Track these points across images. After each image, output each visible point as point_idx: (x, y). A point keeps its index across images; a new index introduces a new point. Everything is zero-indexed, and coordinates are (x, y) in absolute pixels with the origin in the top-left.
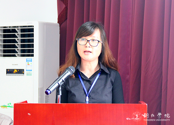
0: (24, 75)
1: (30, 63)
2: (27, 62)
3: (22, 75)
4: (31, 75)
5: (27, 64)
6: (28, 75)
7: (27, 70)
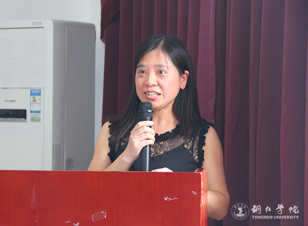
0: (26, 122)
1: (37, 98)
2: (32, 97)
3: (23, 121)
4: (39, 120)
5: (32, 99)
6: (33, 120)
7: (31, 112)
